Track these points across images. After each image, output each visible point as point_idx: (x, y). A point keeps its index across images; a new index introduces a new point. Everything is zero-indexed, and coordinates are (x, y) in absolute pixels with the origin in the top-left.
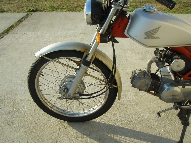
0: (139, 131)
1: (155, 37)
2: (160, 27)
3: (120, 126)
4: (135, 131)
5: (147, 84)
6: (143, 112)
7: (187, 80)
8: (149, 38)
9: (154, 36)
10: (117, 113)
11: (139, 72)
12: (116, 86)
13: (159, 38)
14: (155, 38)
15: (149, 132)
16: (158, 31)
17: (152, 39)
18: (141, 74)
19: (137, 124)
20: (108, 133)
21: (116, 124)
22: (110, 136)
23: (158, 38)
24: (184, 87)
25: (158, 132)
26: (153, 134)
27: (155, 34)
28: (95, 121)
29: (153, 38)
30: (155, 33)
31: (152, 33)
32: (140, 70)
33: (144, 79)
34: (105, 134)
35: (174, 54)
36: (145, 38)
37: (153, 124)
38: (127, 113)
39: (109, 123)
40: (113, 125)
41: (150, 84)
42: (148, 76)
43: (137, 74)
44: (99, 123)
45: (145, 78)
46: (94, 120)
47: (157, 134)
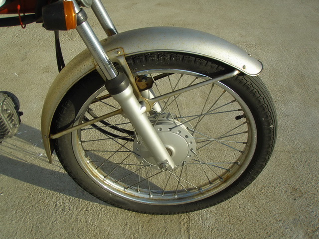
40: (75, 197)
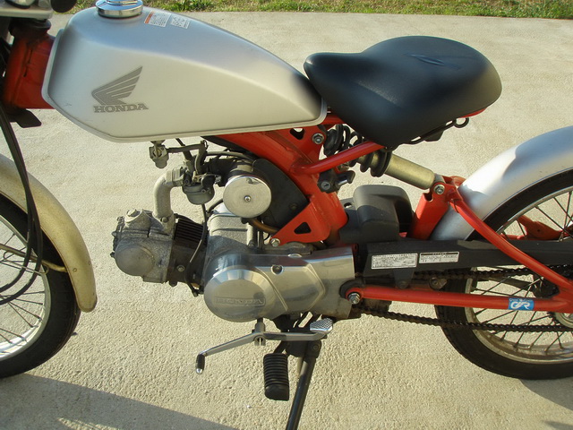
0: (171, 408)
1: (129, 106)
2: (139, 70)
3: (113, 393)
4: (158, 407)
5: (157, 259)
6: (202, 344)
7: (293, 246)
8: (110, 109)
9: (125, 100)
10: (118, 349)
11: (132, 219)
12: (60, 269)
13: (145, 108)
14: (129, 109)
15: (202, 413)
16: (138, 84)
17: (121, 113)
18: (139, 226)
19: (172, 384)
20: (66, 417)
21: (101, 386)
22: (70, 425)
23: (142, 106)
24: (280, 270)
25: (231, 412)
26: (213, 419)
27: (127, 95)
28: (41, 375)
29: (124, 110)
30: (127, 90)
31: (118, 92)
32: (136, 213)
33: (144, 244)
34: (57, 421)
35: (240, 158)
36: (97, 110)
37: (223, 383)
38: (149, 348)
39: (82, 382)
41: (167, 260)
42: (160, 232)
43: (127, 225)
44: (49, 381)
45: (148, 239)
46: (35, 372)
47: (225, 420)
